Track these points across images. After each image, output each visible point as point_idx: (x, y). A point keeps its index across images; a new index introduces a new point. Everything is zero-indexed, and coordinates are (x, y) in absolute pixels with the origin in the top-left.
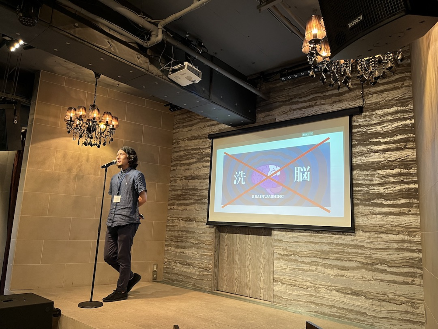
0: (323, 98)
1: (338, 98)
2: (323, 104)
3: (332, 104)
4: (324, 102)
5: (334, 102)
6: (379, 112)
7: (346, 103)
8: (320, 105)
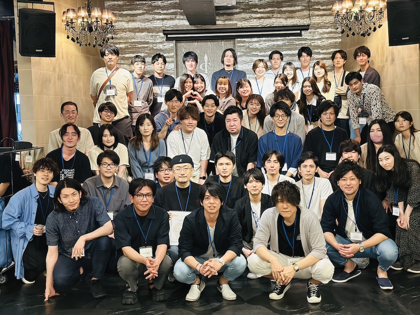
0: (280, 12)
1: (290, 15)
2: (279, 18)
3: (286, 18)
4: (280, 16)
5: (288, 18)
6: (320, 31)
7: (297, 19)
8: (277, 18)
